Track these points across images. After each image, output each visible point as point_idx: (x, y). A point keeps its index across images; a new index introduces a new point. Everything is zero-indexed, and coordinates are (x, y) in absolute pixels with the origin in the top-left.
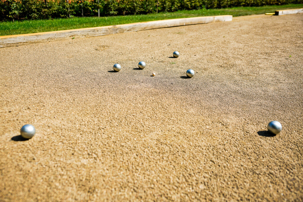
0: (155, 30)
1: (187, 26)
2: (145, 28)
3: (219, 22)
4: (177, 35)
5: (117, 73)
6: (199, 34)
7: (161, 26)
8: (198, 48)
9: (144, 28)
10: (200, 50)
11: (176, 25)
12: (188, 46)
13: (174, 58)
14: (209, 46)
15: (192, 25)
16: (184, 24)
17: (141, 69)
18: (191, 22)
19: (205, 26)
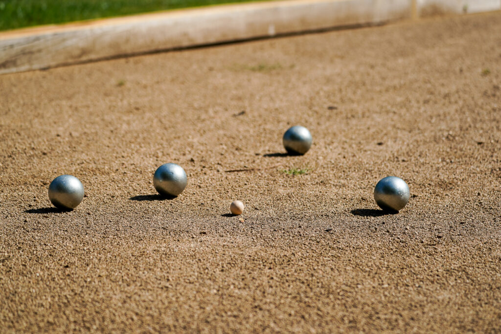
0: (132, 60)
1: (284, 41)
2: (84, 52)
3: (438, 19)
4: (257, 79)
5: (71, 213)
6: (362, 69)
7: (160, 41)
8: (378, 118)
9: (77, 52)
10: (394, 126)
11: (231, 37)
12: (328, 113)
13: (289, 158)
14: (428, 109)
15: (309, 37)
16: (272, 31)
17: (171, 196)
18: (303, 21)
19: (374, 35)
